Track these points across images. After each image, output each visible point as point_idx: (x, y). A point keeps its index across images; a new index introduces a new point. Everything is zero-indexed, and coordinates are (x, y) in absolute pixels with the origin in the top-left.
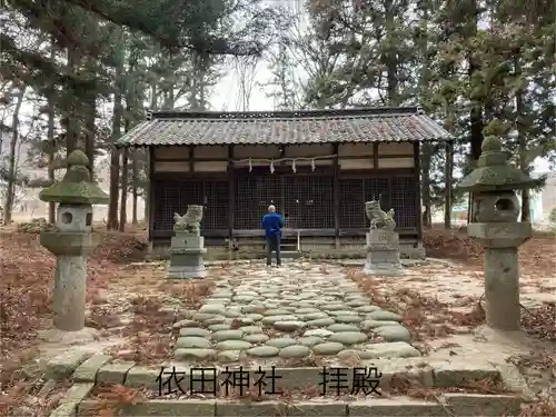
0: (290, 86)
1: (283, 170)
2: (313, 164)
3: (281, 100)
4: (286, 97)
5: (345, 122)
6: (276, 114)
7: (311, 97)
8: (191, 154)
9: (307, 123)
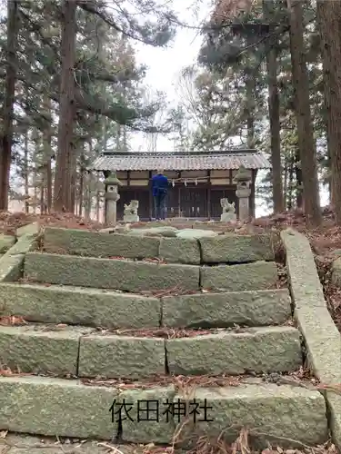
0: (185, 133)
1: (180, 185)
2: (196, 182)
3: (179, 143)
4: (182, 140)
5: (215, 158)
6: (176, 154)
7: (198, 142)
8: (128, 176)
9: (193, 158)
